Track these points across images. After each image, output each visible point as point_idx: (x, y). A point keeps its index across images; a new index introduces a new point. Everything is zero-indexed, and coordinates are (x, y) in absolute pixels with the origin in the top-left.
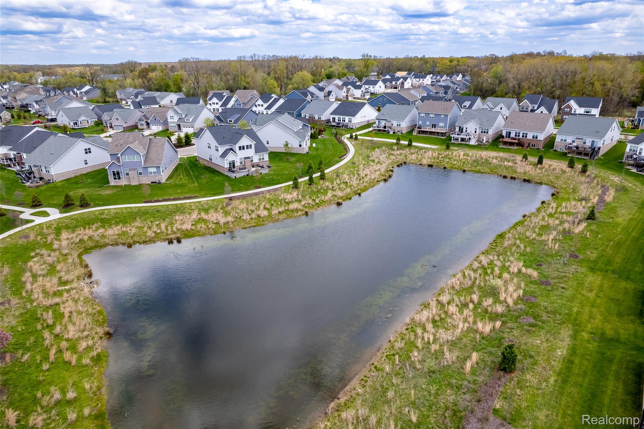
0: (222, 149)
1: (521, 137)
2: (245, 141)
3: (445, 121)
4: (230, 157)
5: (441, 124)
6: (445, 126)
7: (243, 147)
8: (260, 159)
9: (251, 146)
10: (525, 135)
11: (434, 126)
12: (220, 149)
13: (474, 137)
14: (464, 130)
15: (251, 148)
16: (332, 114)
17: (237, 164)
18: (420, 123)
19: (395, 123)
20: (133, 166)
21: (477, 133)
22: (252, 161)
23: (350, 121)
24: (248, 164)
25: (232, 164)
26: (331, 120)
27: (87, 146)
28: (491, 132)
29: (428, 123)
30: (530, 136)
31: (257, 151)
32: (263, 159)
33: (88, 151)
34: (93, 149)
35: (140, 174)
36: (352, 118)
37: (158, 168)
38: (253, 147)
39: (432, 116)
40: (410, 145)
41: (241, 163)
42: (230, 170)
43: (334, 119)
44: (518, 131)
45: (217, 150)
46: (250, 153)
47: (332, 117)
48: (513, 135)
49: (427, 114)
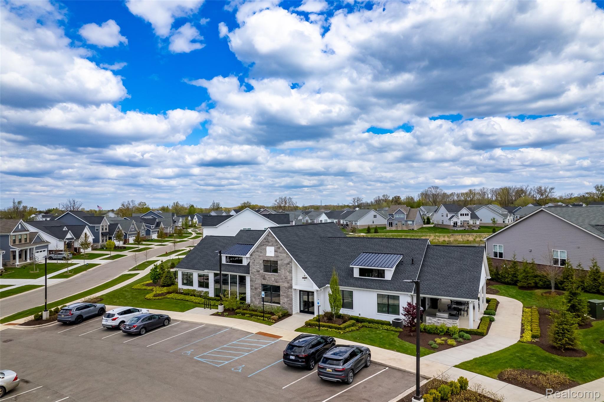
2: (464, 211)
4: (455, 219)
7: (463, 214)
8: (473, 223)
12: (449, 215)
15: (468, 215)
17: (459, 224)
20: (400, 220)
24: (466, 224)
25: (455, 224)
27: (375, 214)
31: (471, 218)
32: (476, 223)
34: (378, 216)
35: (403, 224)
37: (413, 222)
46: (468, 218)
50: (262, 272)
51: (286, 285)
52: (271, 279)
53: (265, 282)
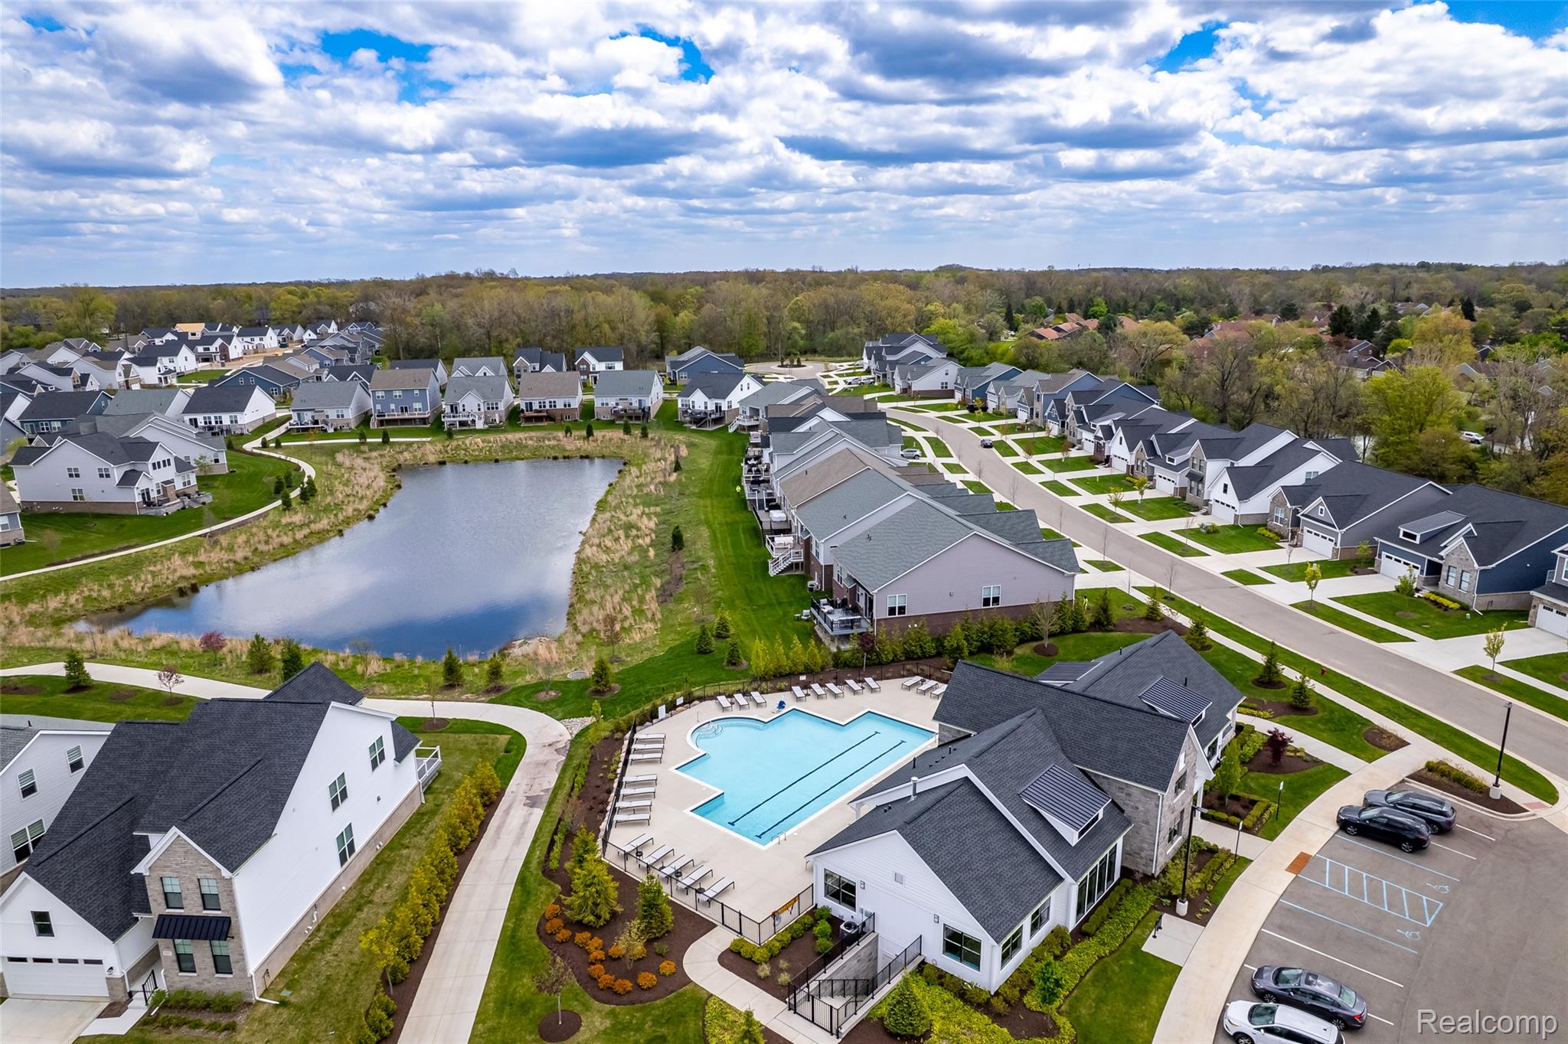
0: (117, 473)
1: (548, 407)
2: (158, 453)
3: (422, 398)
4: (142, 484)
5: (417, 405)
6: (425, 408)
7: (159, 464)
8: (184, 484)
9: (169, 462)
10: (553, 404)
11: (404, 410)
12: (112, 472)
13: (480, 418)
14: (460, 409)
16: (186, 412)
17: (154, 495)
18: (379, 407)
19: (332, 414)
21: (482, 410)
22: (174, 487)
23: (234, 421)
24: (169, 493)
28: (502, 407)
29: (393, 406)
30: (560, 405)
31: (179, 470)
32: (189, 482)
36: (239, 416)
38: (172, 462)
39: (398, 393)
40: (386, 441)
41: (159, 492)
42: (147, 505)
43: (194, 421)
44: (542, 399)
45: (111, 475)
47: (188, 417)
48: (536, 407)
49: (389, 392)
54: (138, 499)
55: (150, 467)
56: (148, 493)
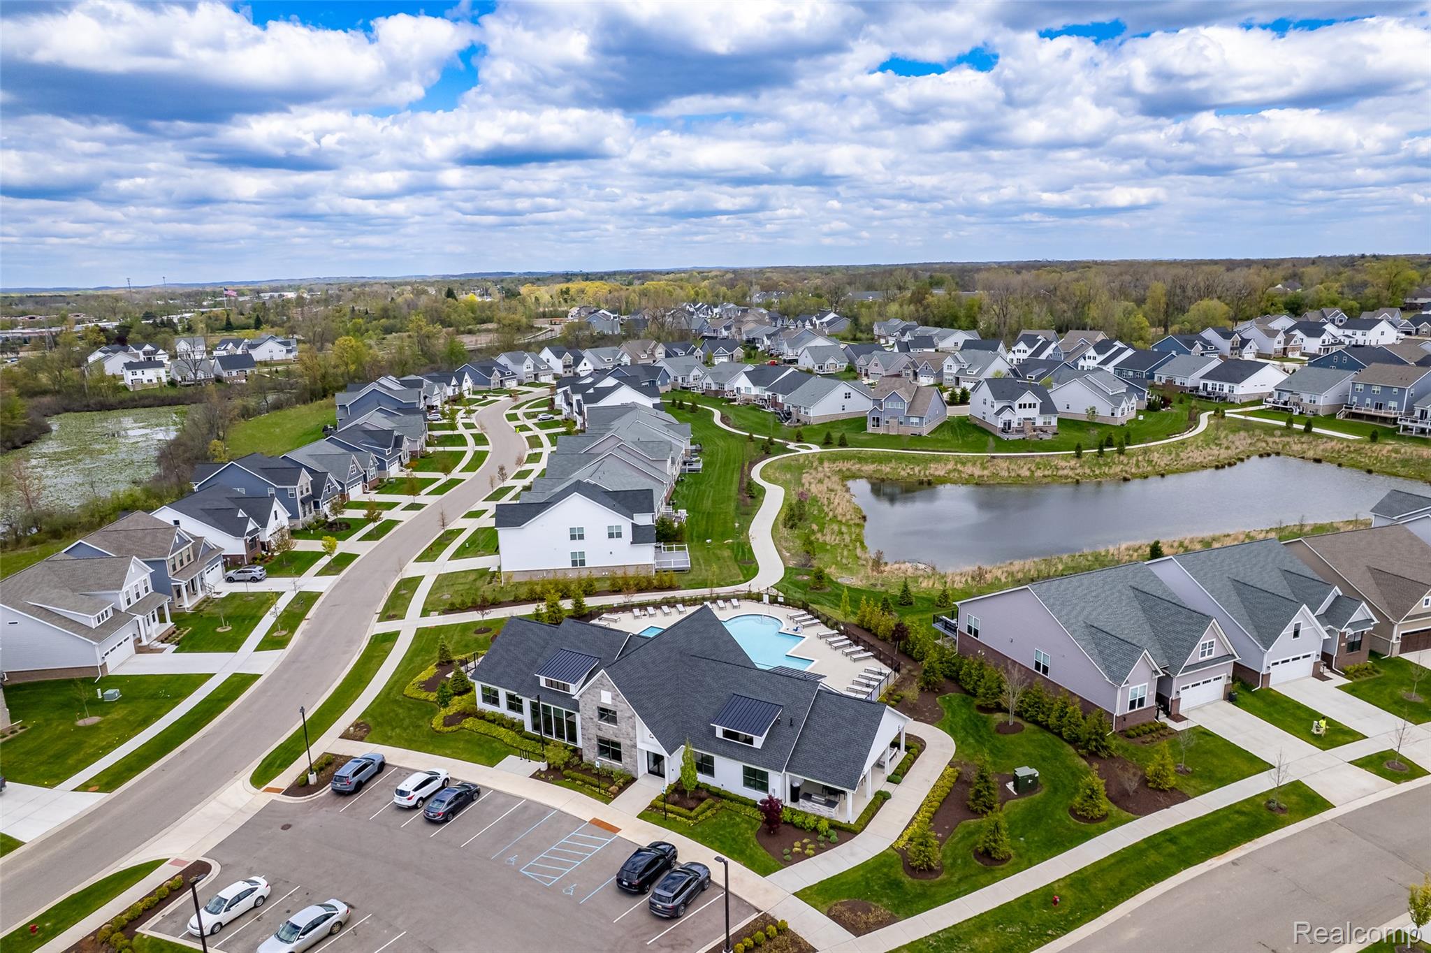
0: (998, 406)
2: (1028, 398)
3: (1399, 398)
4: (1007, 416)
5: (1393, 404)
6: (1400, 407)
7: (1025, 405)
8: (1045, 423)
9: (1035, 405)
11: (1379, 407)
12: (995, 405)
15: (1035, 406)
16: (1203, 377)
17: (1014, 425)
18: (1355, 399)
19: (1306, 398)
20: (894, 414)
22: (1034, 424)
23: (1231, 391)
24: (1028, 427)
25: (1008, 424)
26: (1201, 387)
27: (848, 390)
31: (1042, 412)
32: (1050, 423)
33: (848, 396)
34: (854, 394)
35: (901, 423)
36: (1235, 386)
37: (921, 418)
38: (1038, 406)
39: (1376, 389)
40: (1308, 430)
41: (1019, 424)
42: (1003, 430)
43: (1205, 386)
45: (993, 406)
46: (1034, 413)
47: (1202, 382)
49: (1368, 386)
50: (596, 720)
51: (629, 742)
52: (608, 731)
53: (601, 734)
54: (1001, 425)
55: (1017, 406)
56: (1010, 424)
